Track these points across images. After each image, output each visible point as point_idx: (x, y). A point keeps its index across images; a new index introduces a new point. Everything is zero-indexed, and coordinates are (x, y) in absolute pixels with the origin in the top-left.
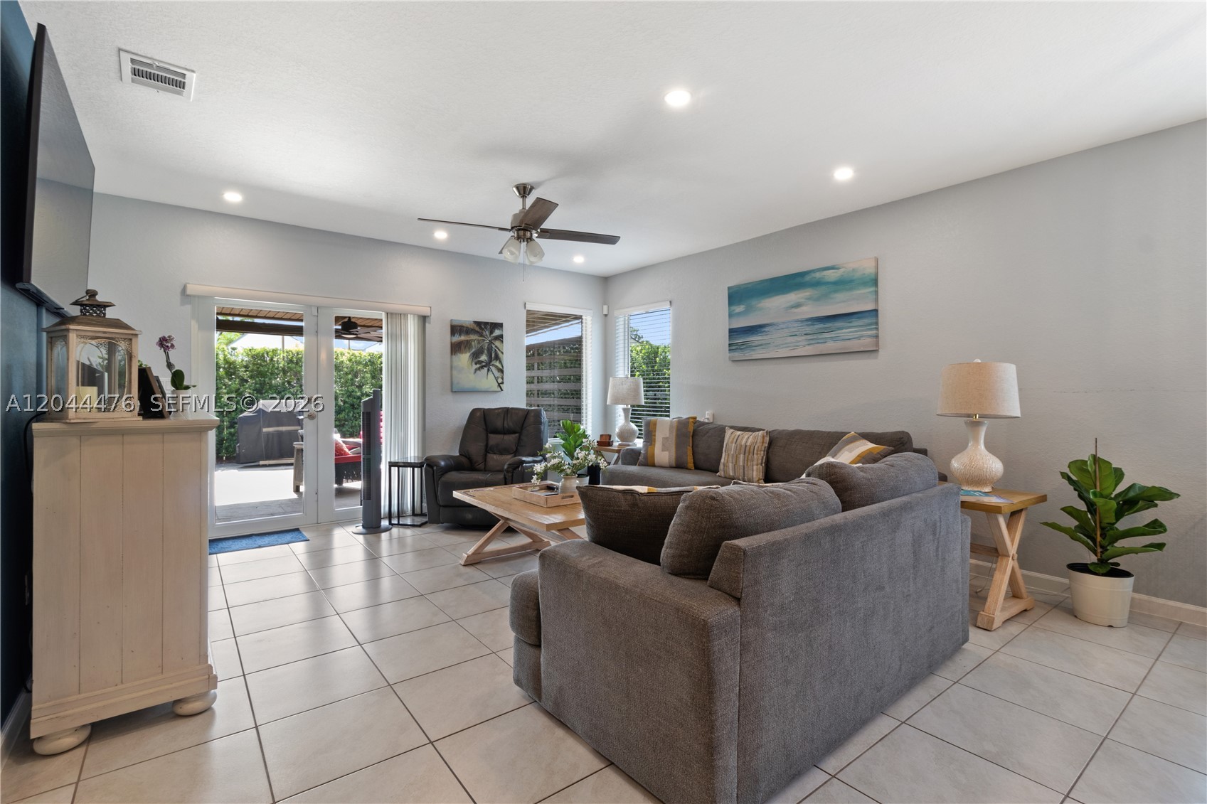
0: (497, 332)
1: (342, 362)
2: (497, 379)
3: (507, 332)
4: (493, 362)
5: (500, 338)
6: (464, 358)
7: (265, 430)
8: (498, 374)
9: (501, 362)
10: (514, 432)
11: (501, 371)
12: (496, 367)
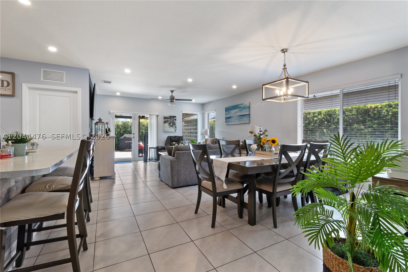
0: (175, 118)
1: (145, 124)
2: (175, 129)
3: (177, 118)
4: (174, 125)
5: (175, 120)
6: (167, 124)
7: (126, 142)
8: (175, 128)
9: (176, 125)
10: (177, 141)
11: (176, 127)
12: (175, 126)
